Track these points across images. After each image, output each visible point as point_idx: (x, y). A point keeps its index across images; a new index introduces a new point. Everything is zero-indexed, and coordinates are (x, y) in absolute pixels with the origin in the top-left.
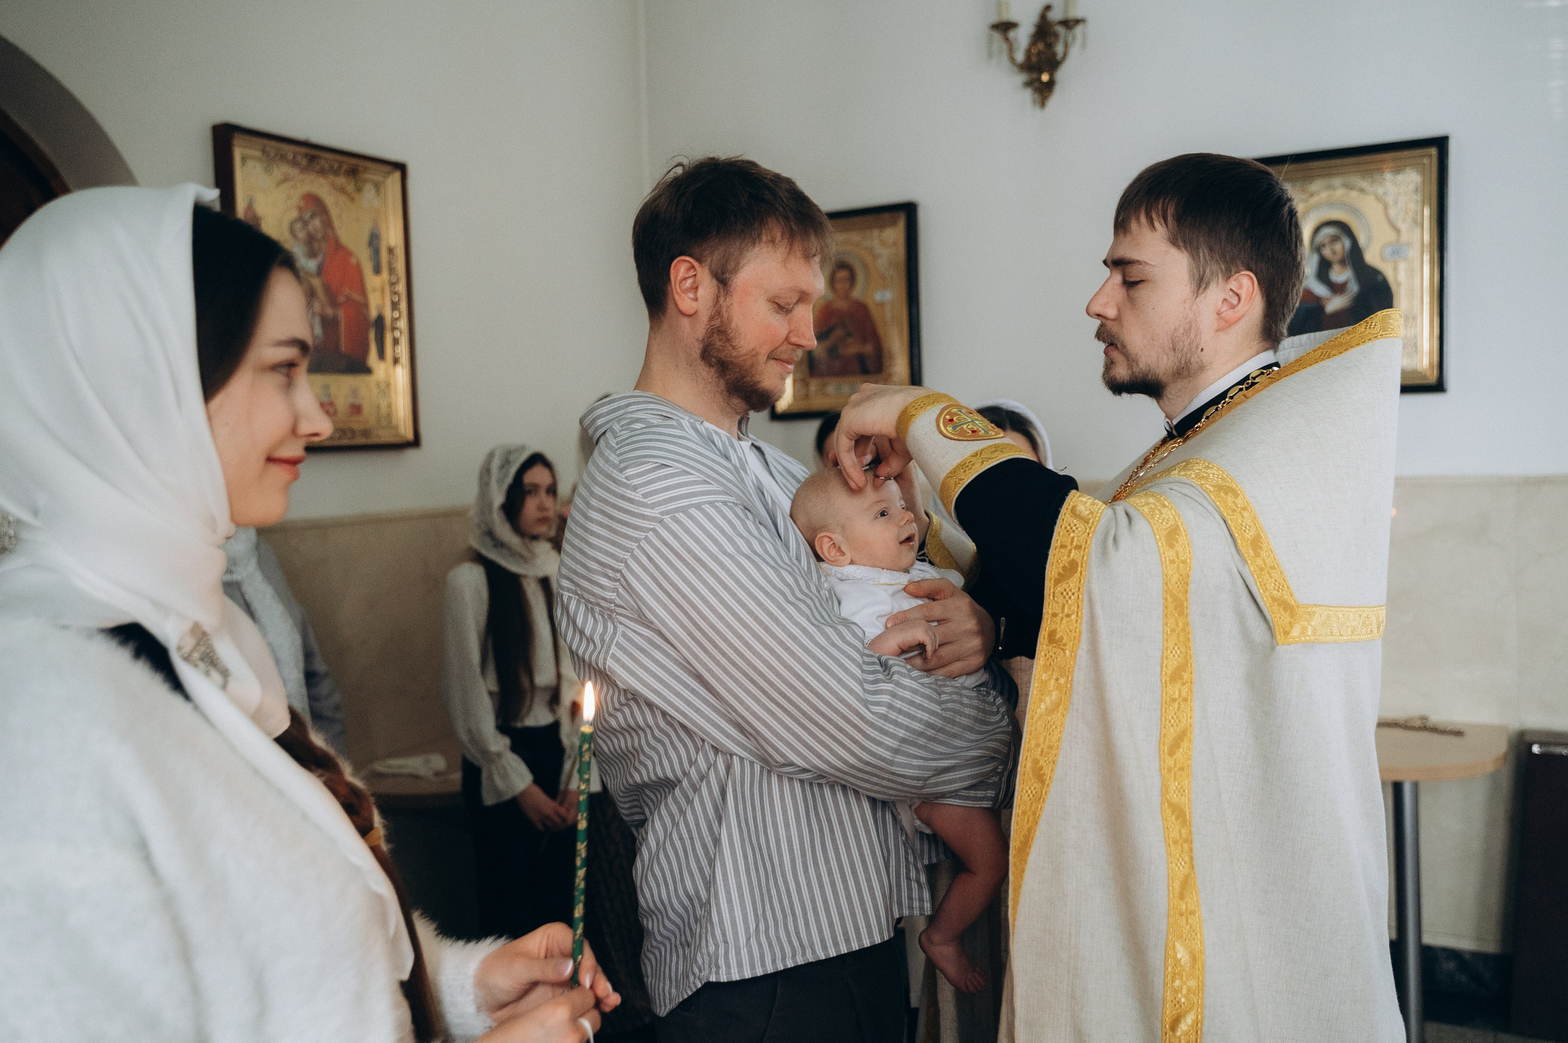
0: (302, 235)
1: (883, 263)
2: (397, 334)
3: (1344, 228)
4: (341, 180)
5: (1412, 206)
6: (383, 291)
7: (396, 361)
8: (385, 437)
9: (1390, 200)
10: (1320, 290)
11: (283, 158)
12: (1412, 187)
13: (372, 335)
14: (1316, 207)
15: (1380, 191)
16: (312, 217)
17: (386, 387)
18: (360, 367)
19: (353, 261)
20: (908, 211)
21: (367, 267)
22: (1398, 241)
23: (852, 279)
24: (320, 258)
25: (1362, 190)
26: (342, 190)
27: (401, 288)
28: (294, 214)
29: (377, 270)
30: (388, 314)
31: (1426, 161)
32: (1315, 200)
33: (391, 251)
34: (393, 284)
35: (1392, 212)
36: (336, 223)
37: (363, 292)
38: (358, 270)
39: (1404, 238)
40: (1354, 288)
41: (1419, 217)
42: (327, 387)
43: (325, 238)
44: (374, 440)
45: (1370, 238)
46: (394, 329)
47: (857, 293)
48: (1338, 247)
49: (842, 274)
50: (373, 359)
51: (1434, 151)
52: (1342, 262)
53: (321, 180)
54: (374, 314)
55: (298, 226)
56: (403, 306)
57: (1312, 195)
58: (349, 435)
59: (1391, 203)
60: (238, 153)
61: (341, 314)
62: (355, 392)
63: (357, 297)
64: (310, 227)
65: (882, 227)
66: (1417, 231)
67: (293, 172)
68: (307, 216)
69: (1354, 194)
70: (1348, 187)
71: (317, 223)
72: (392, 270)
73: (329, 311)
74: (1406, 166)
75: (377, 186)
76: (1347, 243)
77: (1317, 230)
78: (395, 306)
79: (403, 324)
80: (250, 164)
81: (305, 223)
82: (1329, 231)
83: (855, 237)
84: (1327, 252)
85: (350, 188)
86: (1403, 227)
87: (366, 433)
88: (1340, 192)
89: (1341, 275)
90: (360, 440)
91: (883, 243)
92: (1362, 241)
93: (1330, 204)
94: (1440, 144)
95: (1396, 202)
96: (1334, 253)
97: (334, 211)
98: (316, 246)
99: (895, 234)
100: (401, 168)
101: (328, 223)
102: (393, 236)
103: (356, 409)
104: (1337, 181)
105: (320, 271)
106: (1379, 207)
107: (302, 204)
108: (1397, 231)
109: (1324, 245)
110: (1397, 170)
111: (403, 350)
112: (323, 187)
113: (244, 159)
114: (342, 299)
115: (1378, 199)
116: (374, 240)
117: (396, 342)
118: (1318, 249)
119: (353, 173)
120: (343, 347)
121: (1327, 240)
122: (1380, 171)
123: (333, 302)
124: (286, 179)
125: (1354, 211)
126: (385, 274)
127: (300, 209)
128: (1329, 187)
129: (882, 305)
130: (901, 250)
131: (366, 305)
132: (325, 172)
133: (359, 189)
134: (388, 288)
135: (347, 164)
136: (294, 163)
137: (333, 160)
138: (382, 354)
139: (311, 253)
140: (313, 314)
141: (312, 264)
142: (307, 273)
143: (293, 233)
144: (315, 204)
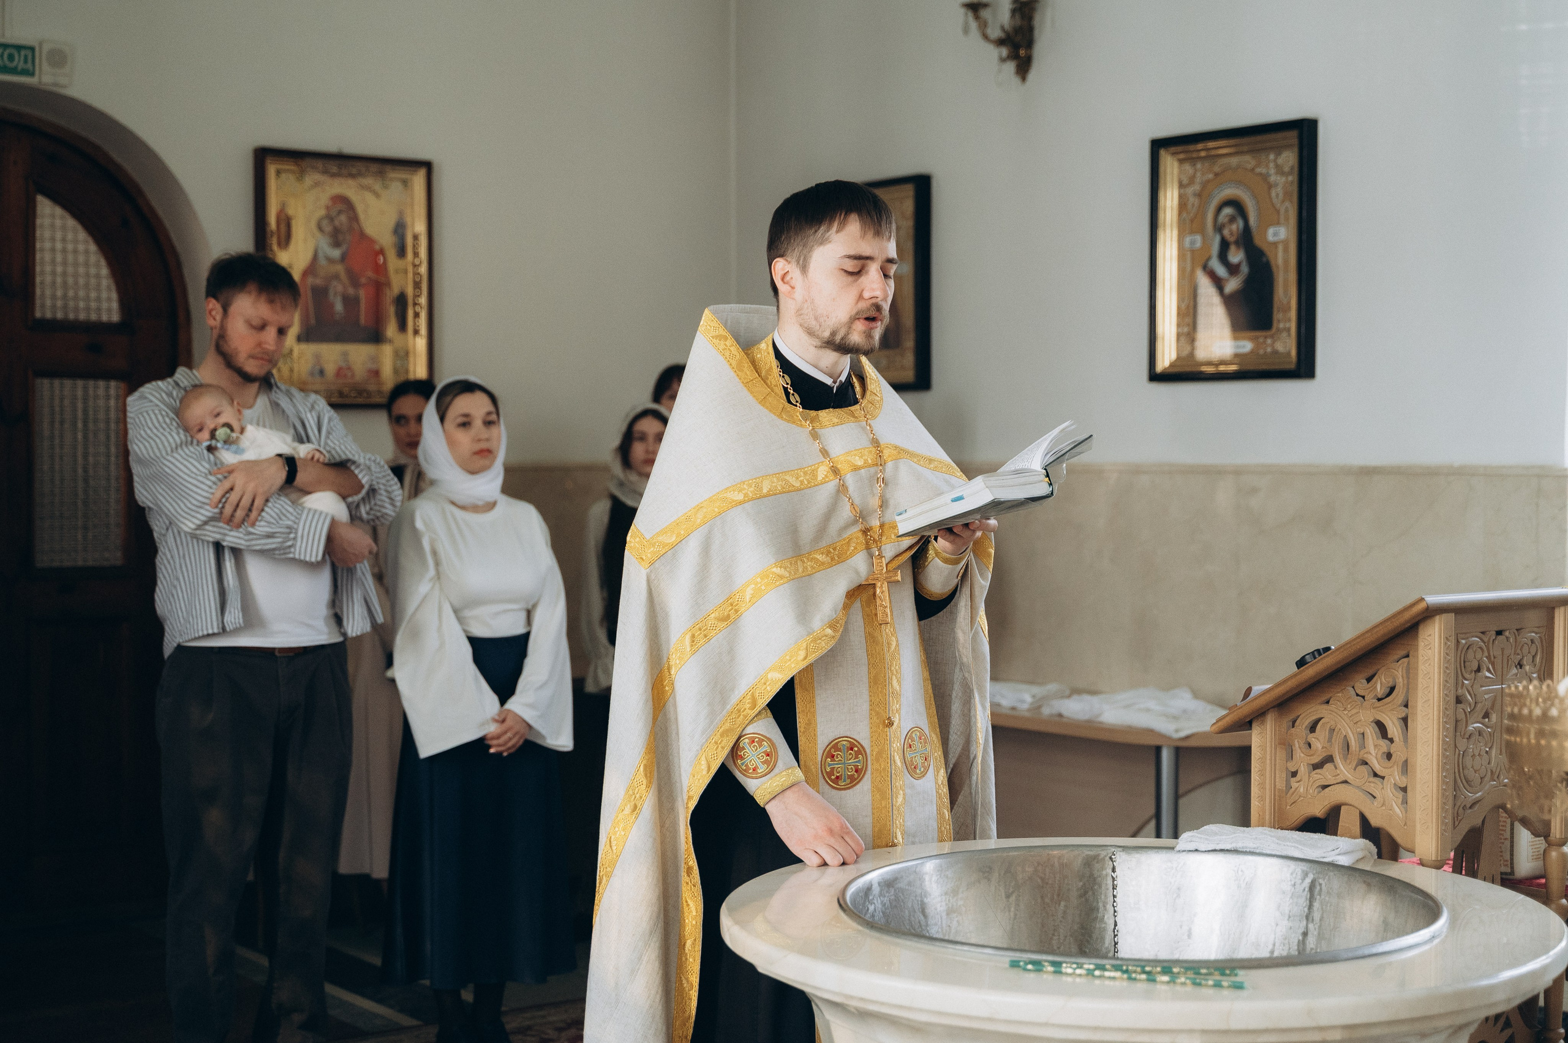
0: (328, 229)
2: (418, 309)
3: (1240, 208)
4: (368, 181)
6: (406, 272)
7: (416, 332)
9: (1272, 180)
10: (1221, 271)
11: (314, 168)
12: (1288, 168)
14: (1223, 184)
15: (1265, 170)
16: (340, 212)
17: (403, 356)
19: (376, 248)
20: (925, 184)
24: (344, 247)
25: (1252, 171)
26: (368, 188)
27: (423, 270)
28: (322, 212)
29: (401, 252)
30: (410, 291)
32: (1220, 179)
33: (415, 238)
34: (415, 266)
35: (1273, 194)
37: (385, 274)
38: (381, 256)
40: (1245, 269)
42: (345, 354)
46: (415, 304)
48: (1234, 227)
52: (1237, 243)
53: (351, 182)
54: (396, 291)
55: (325, 223)
56: (425, 284)
57: (1216, 174)
58: (365, 395)
59: (1273, 183)
60: (271, 169)
61: (362, 293)
62: (373, 358)
63: (378, 277)
64: (337, 223)
67: (324, 178)
68: (333, 213)
71: (343, 218)
72: (416, 254)
73: (351, 291)
75: (405, 183)
76: (1241, 223)
77: (1219, 209)
78: (417, 285)
79: (423, 300)
80: (283, 176)
81: (332, 219)
82: (1228, 211)
84: (1226, 232)
85: (377, 186)
86: (1282, 208)
89: (1236, 256)
90: (376, 400)
92: (1253, 222)
93: (1230, 183)
94: (1310, 127)
95: (1276, 183)
96: (1232, 234)
97: (360, 209)
98: (341, 237)
100: (428, 166)
101: (354, 218)
102: (417, 225)
103: (374, 374)
105: (343, 258)
106: (1265, 188)
107: (330, 204)
108: (1277, 211)
109: (1224, 226)
110: (1278, 151)
111: (423, 323)
112: (351, 188)
113: (278, 173)
114: (363, 280)
116: (400, 229)
117: (417, 315)
118: (1219, 229)
119: (381, 174)
120: (363, 320)
121: (1226, 220)
123: (355, 283)
124: (317, 184)
126: (408, 258)
127: (327, 208)
131: (388, 284)
132: (352, 176)
133: (386, 187)
134: (410, 269)
135: (374, 167)
136: (325, 172)
137: (360, 166)
138: (402, 326)
139: (336, 244)
140: (335, 294)
141: (336, 253)
142: (331, 261)
143: (320, 228)
144: (344, 203)
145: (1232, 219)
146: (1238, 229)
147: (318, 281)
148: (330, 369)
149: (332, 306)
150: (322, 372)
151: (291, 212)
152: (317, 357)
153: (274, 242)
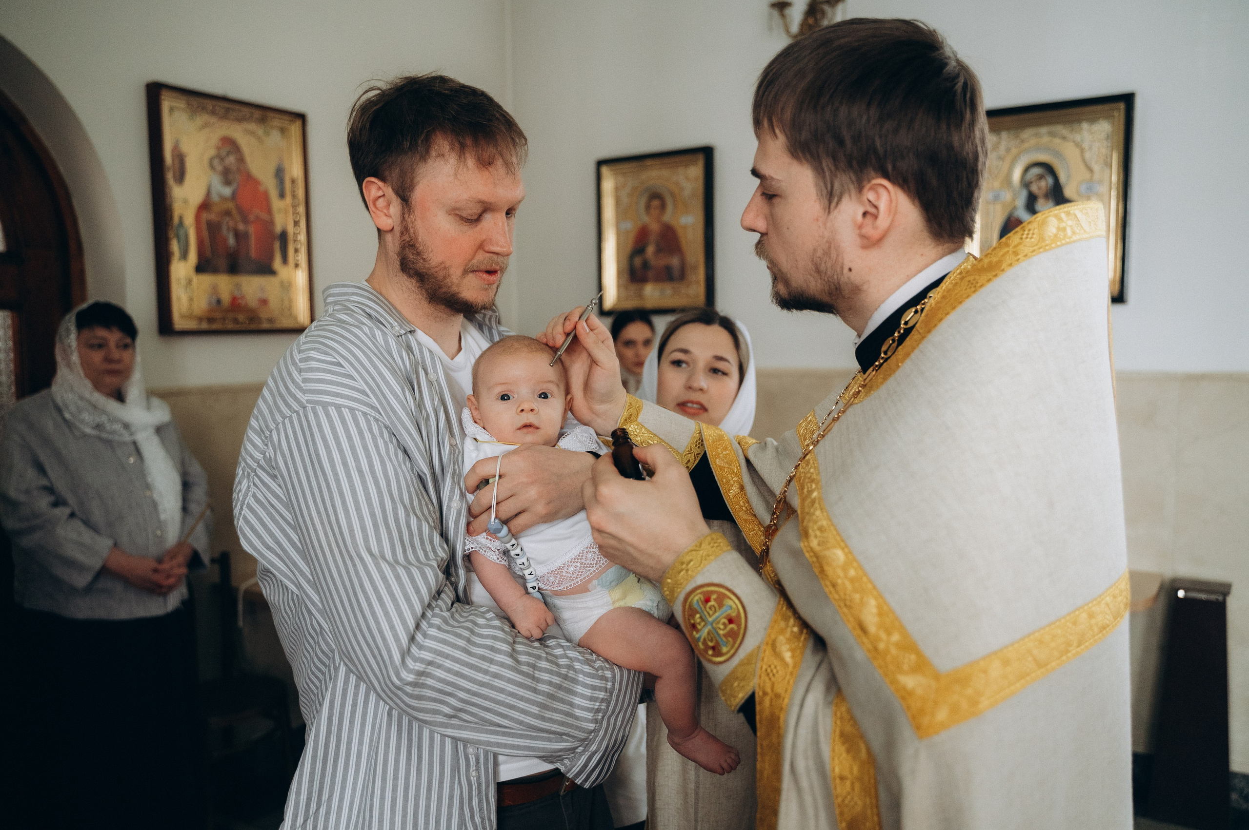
0: (219, 168)
1: (687, 193)
2: (298, 245)
3: (1049, 169)
4: (252, 126)
5: (1104, 151)
6: (286, 212)
7: (297, 266)
8: (286, 323)
9: (1086, 145)
11: (204, 109)
12: (1103, 135)
13: (277, 245)
14: (1027, 151)
15: (1078, 138)
16: (229, 153)
17: (287, 287)
18: (266, 269)
19: (261, 189)
20: (707, 153)
21: (273, 193)
22: (1091, 179)
23: (663, 207)
24: (234, 186)
25: (1064, 138)
26: (252, 133)
27: (301, 209)
28: (212, 152)
29: (282, 195)
30: (291, 229)
31: (1116, 114)
32: (1026, 145)
33: (293, 181)
34: (295, 207)
35: (1087, 155)
36: (248, 159)
37: (269, 211)
38: (266, 197)
39: (1096, 176)
41: (1109, 160)
43: (239, 169)
44: (278, 325)
45: (1069, 176)
47: (667, 217)
48: (1043, 184)
49: (656, 203)
50: (277, 263)
51: (1122, 106)
52: (1046, 196)
53: (237, 125)
54: (278, 229)
55: (216, 162)
56: (303, 224)
57: (1023, 141)
58: (257, 321)
59: (1087, 148)
60: (165, 105)
61: (252, 230)
62: (262, 290)
63: (264, 216)
64: (226, 163)
65: (686, 166)
66: (1107, 171)
67: (213, 120)
68: (223, 153)
69: (1057, 141)
70: (1052, 135)
71: (231, 160)
72: (294, 196)
73: (241, 227)
74: (1099, 118)
75: (283, 130)
76: (1050, 181)
77: (1027, 170)
78: (296, 223)
79: (302, 237)
80: (177, 114)
81: (222, 159)
82: (1036, 171)
83: (665, 173)
84: (1034, 188)
85: (260, 132)
86: (1096, 168)
87: (271, 320)
88: (1046, 139)
89: (1044, 207)
90: (265, 326)
91: (687, 178)
92: (1062, 178)
93: (1038, 148)
94: (1127, 100)
95: (1090, 148)
96: (1039, 188)
97: (246, 150)
98: (230, 177)
99: (696, 171)
100: (301, 117)
101: (241, 160)
102: (295, 170)
103: (264, 302)
104: (1044, 130)
105: (234, 196)
106: (1077, 152)
107: (220, 144)
108: (1091, 170)
109: (1031, 182)
110: (1093, 121)
111: (302, 258)
112: (237, 132)
113: (171, 110)
114: (252, 217)
115: (1078, 145)
116: (279, 173)
117: (296, 251)
118: (1026, 184)
119: (263, 120)
120: (253, 253)
121: (1034, 178)
122: (1079, 121)
123: (244, 219)
124: (206, 125)
125: (1058, 154)
126: (289, 199)
127: (218, 148)
128: (1037, 135)
129: (685, 227)
130: (700, 184)
131: (272, 223)
132: (239, 120)
133: (267, 134)
134: (291, 210)
135: (257, 114)
136: (213, 113)
137: (246, 110)
138: (285, 260)
139: (227, 182)
140: (228, 229)
141: (227, 191)
142: (223, 199)
143: (212, 167)
144: (230, 145)
145: (1041, 177)
146: (1047, 184)
147: (212, 217)
148: (226, 298)
149: (225, 240)
150: (219, 302)
151: (185, 148)
152: (215, 289)
153: (170, 177)
